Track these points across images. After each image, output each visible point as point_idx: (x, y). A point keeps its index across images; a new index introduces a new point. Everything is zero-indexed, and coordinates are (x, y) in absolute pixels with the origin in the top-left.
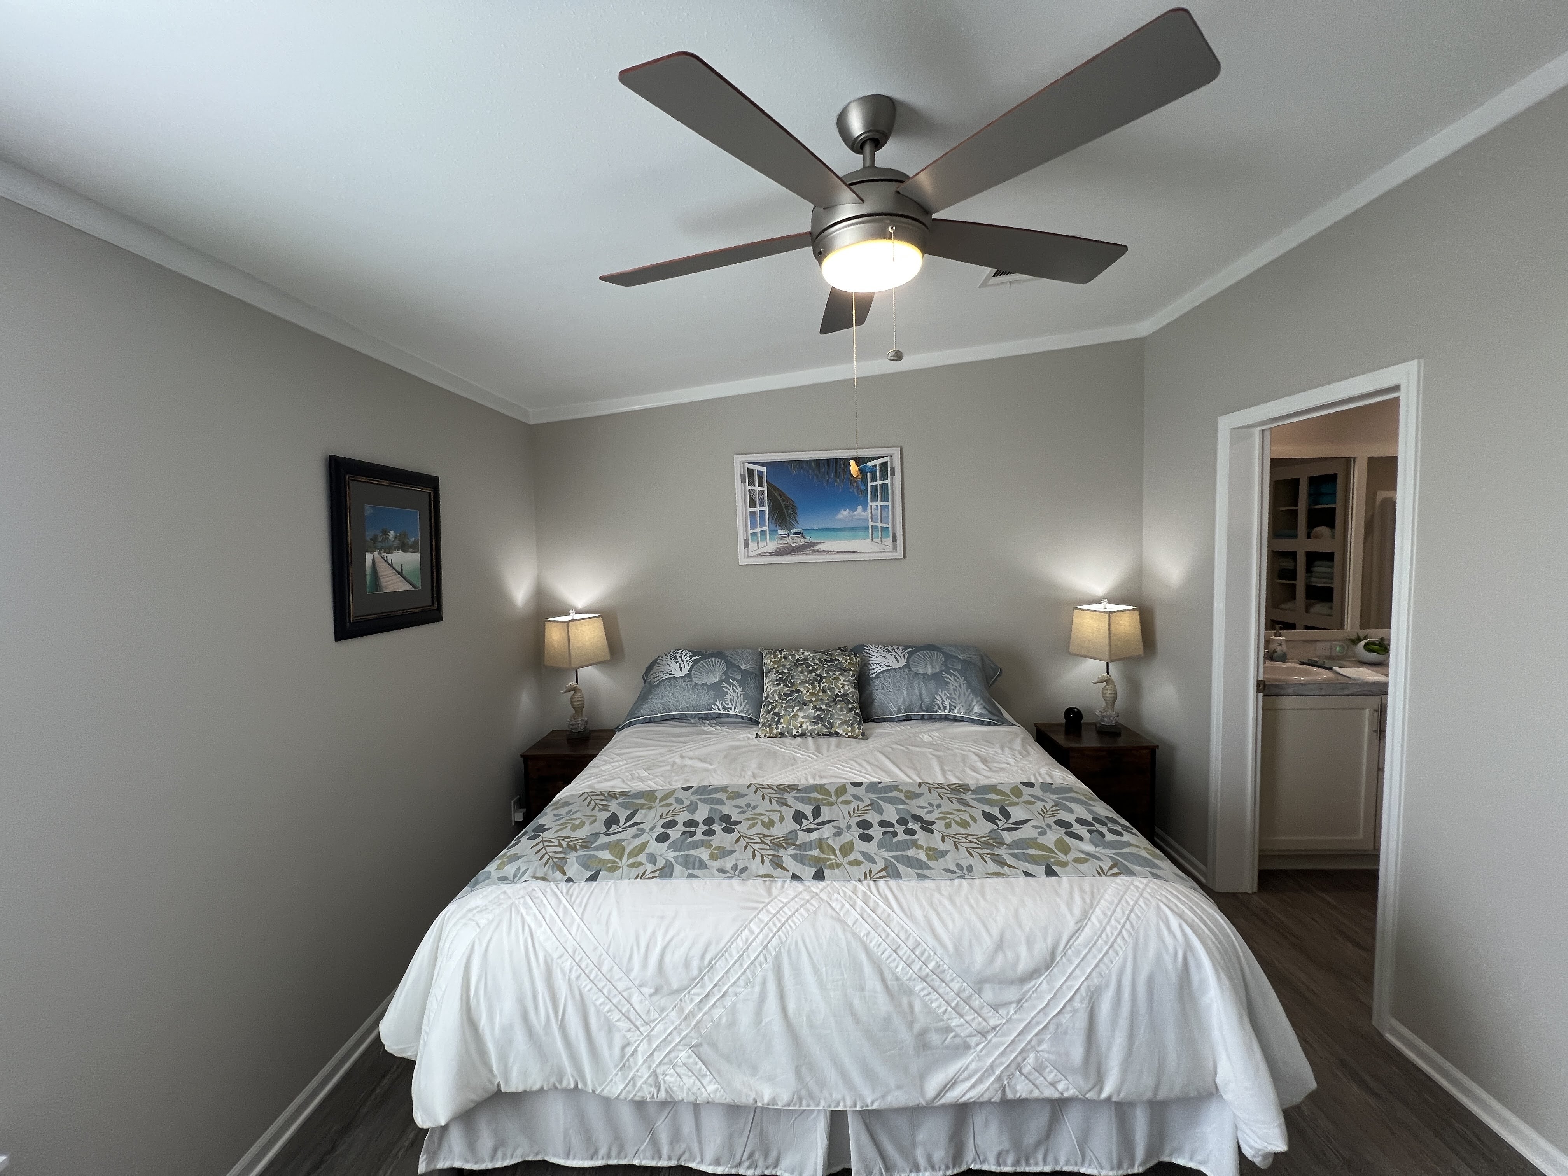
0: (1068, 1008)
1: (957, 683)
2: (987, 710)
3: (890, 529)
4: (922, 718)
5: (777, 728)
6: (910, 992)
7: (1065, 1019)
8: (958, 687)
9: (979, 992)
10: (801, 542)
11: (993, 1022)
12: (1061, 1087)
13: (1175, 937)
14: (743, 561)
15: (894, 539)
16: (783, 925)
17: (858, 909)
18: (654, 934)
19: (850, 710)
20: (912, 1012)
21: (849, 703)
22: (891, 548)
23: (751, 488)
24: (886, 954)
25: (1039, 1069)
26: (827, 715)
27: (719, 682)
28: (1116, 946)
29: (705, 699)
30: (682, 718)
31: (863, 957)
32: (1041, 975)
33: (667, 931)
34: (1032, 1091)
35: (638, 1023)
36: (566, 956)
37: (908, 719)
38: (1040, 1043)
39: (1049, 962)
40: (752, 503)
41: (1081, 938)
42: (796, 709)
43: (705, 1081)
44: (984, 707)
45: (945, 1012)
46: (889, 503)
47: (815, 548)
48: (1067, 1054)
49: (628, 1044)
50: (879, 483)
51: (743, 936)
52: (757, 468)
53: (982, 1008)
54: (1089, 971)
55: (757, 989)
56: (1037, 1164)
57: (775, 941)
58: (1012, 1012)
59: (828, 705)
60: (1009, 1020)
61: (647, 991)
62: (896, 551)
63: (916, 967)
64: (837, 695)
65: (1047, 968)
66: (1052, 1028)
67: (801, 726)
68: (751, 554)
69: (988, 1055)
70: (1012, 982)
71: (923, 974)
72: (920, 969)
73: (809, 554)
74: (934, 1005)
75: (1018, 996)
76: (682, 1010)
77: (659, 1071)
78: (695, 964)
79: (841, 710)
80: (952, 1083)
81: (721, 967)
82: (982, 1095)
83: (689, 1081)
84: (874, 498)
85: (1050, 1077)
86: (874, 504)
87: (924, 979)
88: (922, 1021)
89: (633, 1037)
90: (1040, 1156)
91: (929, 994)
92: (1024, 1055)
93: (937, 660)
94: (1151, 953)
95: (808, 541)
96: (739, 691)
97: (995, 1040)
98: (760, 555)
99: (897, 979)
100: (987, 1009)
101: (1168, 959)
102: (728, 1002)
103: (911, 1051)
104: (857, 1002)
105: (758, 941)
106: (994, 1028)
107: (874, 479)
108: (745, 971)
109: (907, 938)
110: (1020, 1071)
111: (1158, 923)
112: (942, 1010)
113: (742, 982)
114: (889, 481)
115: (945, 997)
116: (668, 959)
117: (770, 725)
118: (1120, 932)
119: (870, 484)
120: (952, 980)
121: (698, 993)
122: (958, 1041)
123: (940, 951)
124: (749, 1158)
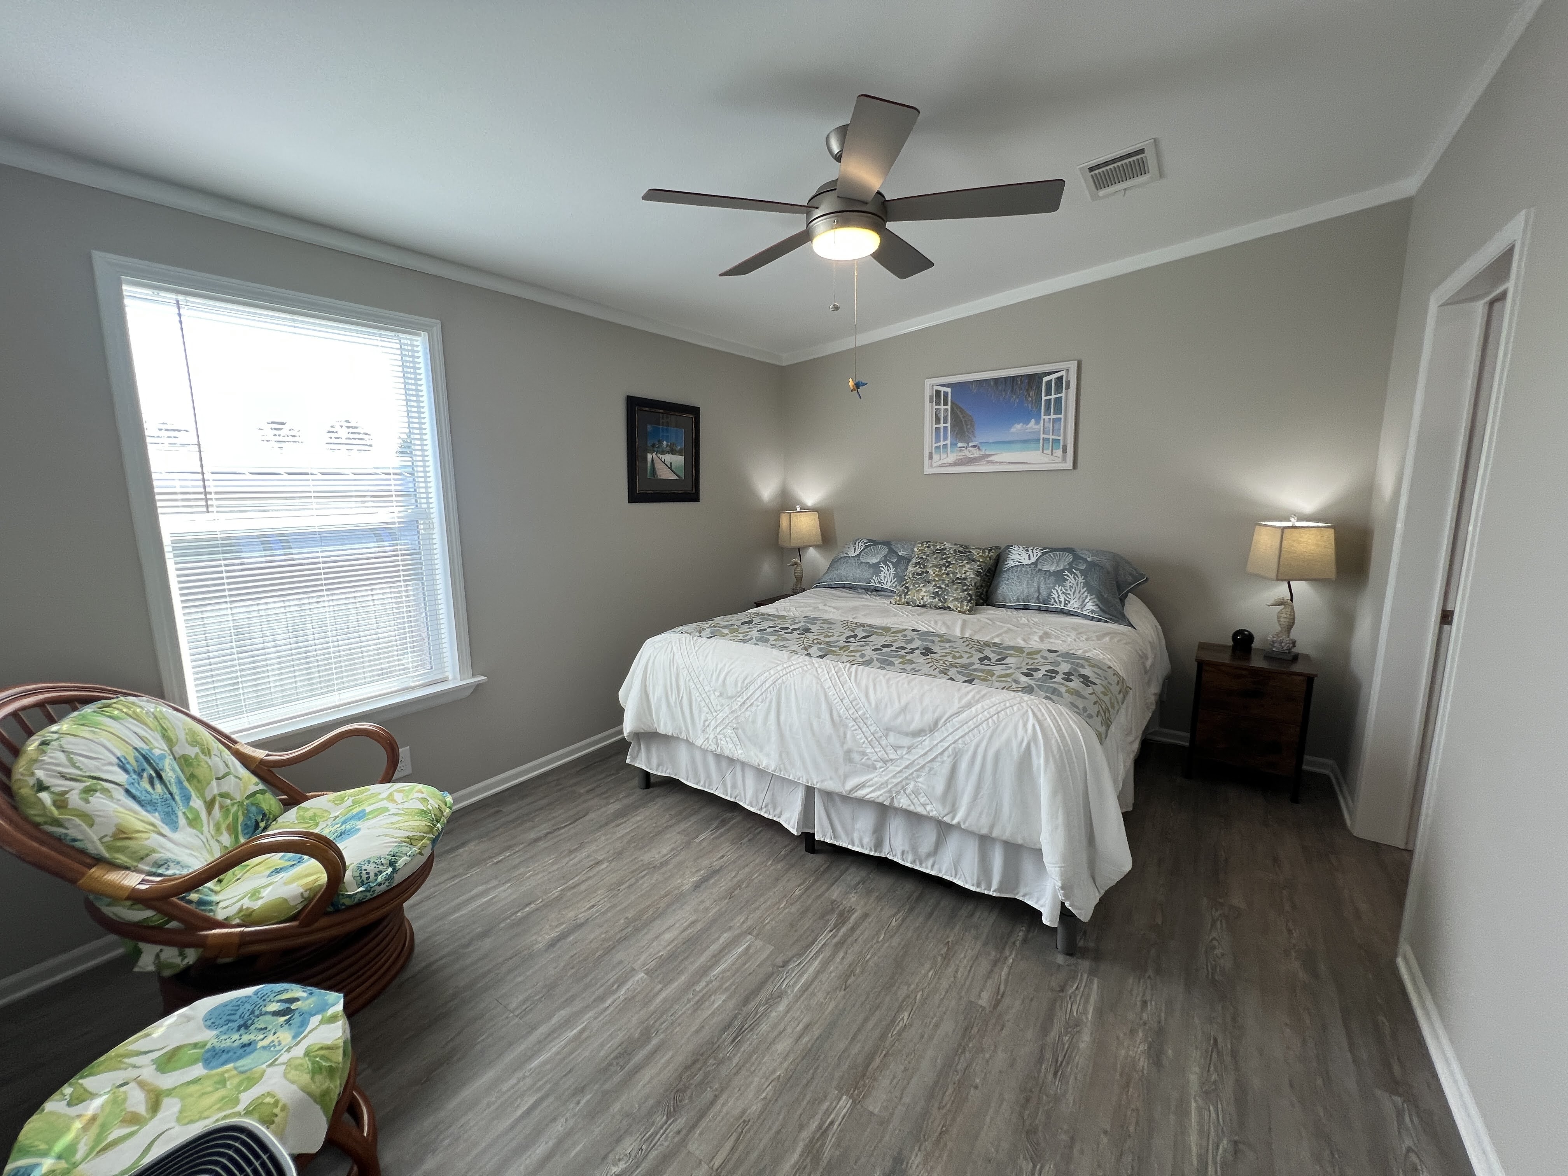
0: (939, 759)
1: (1074, 581)
2: (1099, 607)
3: (1061, 441)
4: (1039, 609)
5: (905, 598)
6: (846, 726)
7: (936, 765)
8: (1075, 585)
9: (886, 736)
10: (976, 453)
11: (892, 756)
12: (929, 808)
13: (1026, 731)
14: (928, 470)
15: (1065, 451)
16: (787, 674)
17: (830, 675)
18: (725, 665)
19: (964, 591)
20: (845, 737)
21: (965, 585)
22: (1060, 460)
23: (937, 407)
24: (836, 701)
25: (916, 793)
26: (944, 592)
27: (878, 563)
28: (981, 727)
29: (867, 575)
30: (851, 588)
31: (823, 699)
32: (926, 735)
33: (730, 666)
34: (909, 805)
35: (713, 711)
36: (685, 669)
37: (1026, 608)
38: (918, 777)
39: (933, 727)
40: (938, 420)
41: (959, 718)
42: (922, 585)
43: (738, 748)
44: (1097, 605)
45: (864, 742)
46: (1062, 416)
47: (989, 459)
48: (934, 788)
49: (707, 720)
50: (1053, 397)
51: (765, 675)
52: (943, 389)
53: (887, 746)
54: (957, 737)
55: (767, 704)
56: (927, 868)
57: (780, 681)
58: (904, 753)
59: (947, 585)
60: (902, 757)
61: (717, 694)
62: (1066, 462)
63: (851, 712)
64: (958, 579)
65: (931, 731)
66: (927, 769)
67: (922, 599)
68: (934, 465)
69: (885, 775)
70: (907, 734)
71: (854, 717)
72: (853, 713)
73: (983, 465)
74: (858, 737)
75: (909, 744)
76: (731, 707)
77: (719, 737)
78: (739, 685)
79: (956, 590)
80: (862, 786)
81: (752, 689)
82: (878, 797)
83: (731, 746)
84: (1048, 411)
85: (922, 800)
86: (1047, 417)
87: (854, 720)
88: (849, 744)
89: (710, 717)
90: (930, 863)
91: (856, 730)
92: (908, 781)
93: (1065, 560)
94: (1004, 737)
95: (983, 452)
96: (892, 571)
97: (891, 768)
98: (941, 466)
99: (840, 717)
100: (890, 748)
101: (1015, 744)
102: (753, 708)
103: (841, 760)
104: (815, 724)
105: (771, 679)
106: (891, 760)
107: (1048, 393)
108: (762, 694)
109: (851, 694)
110: (904, 791)
111: (1018, 721)
112: (862, 741)
113: (760, 699)
114: (1063, 395)
115: (866, 734)
116: (728, 679)
117: (900, 595)
118: (988, 719)
119: (1044, 398)
120: (871, 725)
121: (740, 700)
122: (870, 762)
123: (866, 705)
124: (765, 807)
